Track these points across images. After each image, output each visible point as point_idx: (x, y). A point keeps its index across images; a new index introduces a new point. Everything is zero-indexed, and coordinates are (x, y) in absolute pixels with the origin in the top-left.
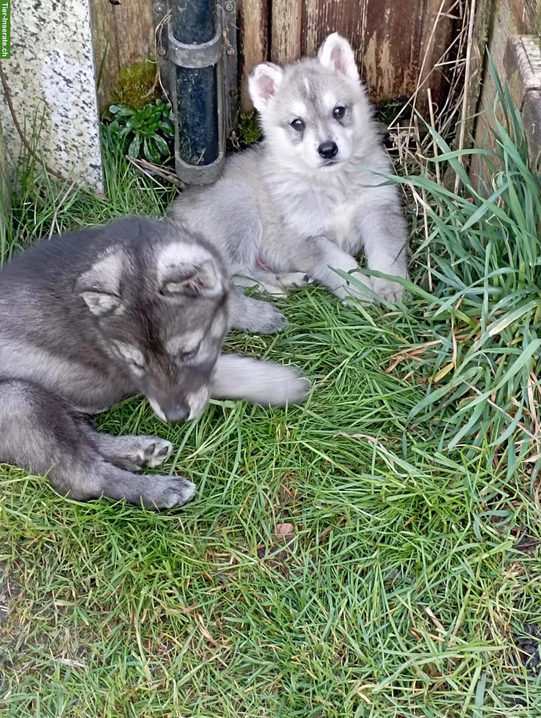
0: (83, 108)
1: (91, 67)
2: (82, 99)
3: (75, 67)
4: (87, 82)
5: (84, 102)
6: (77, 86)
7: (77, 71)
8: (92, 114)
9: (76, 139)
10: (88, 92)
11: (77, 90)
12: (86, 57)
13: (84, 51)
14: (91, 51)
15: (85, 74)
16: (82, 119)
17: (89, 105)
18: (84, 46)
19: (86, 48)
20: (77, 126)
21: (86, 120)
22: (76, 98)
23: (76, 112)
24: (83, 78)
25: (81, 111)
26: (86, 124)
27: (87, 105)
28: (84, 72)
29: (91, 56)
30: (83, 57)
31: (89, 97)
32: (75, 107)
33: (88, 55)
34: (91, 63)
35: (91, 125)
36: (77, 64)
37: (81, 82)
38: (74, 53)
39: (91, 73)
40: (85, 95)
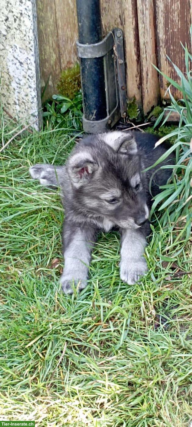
0: (28, 79)
1: (33, 55)
2: (28, 74)
3: (25, 55)
4: (31, 64)
5: (29, 76)
6: (25, 66)
7: (26, 57)
8: (33, 83)
9: (24, 98)
10: (31, 70)
11: (25, 69)
12: (31, 49)
13: (29, 46)
14: (33, 46)
15: (30, 60)
16: (27, 86)
17: (32, 78)
18: (30, 43)
19: (31, 44)
20: (25, 90)
21: (30, 87)
22: (25, 73)
23: (25, 82)
24: (29, 62)
25: (27, 81)
26: (29, 89)
27: (30, 77)
28: (29, 58)
29: (33, 49)
30: (29, 49)
31: (32, 73)
32: (24, 78)
33: (31, 48)
34: (33, 53)
35: (32, 90)
36: (26, 53)
37: (27, 64)
38: (24, 47)
39: (33, 59)
40: (30, 72)
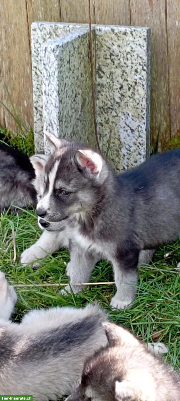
0: (138, 146)
1: (144, 123)
2: (138, 141)
3: (136, 122)
4: (142, 132)
5: (139, 143)
6: (137, 133)
7: (137, 125)
8: (143, 150)
9: (133, 165)
10: (142, 137)
11: (136, 136)
12: (143, 118)
13: (142, 114)
14: (146, 115)
15: (141, 127)
16: (137, 153)
17: (142, 145)
18: (142, 111)
19: (143, 113)
20: (134, 157)
21: (140, 154)
22: (135, 140)
23: (135, 149)
24: (140, 129)
25: (138, 148)
26: (139, 156)
27: (141, 144)
28: (141, 126)
29: (145, 117)
30: (141, 117)
31: (142, 140)
32: (134, 145)
33: (144, 116)
34: (144, 121)
35: (142, 157)
36: (138, 121)
37: (139, 131)
38: (136, 115)
39: (144, 127)
40: (140, 139)
